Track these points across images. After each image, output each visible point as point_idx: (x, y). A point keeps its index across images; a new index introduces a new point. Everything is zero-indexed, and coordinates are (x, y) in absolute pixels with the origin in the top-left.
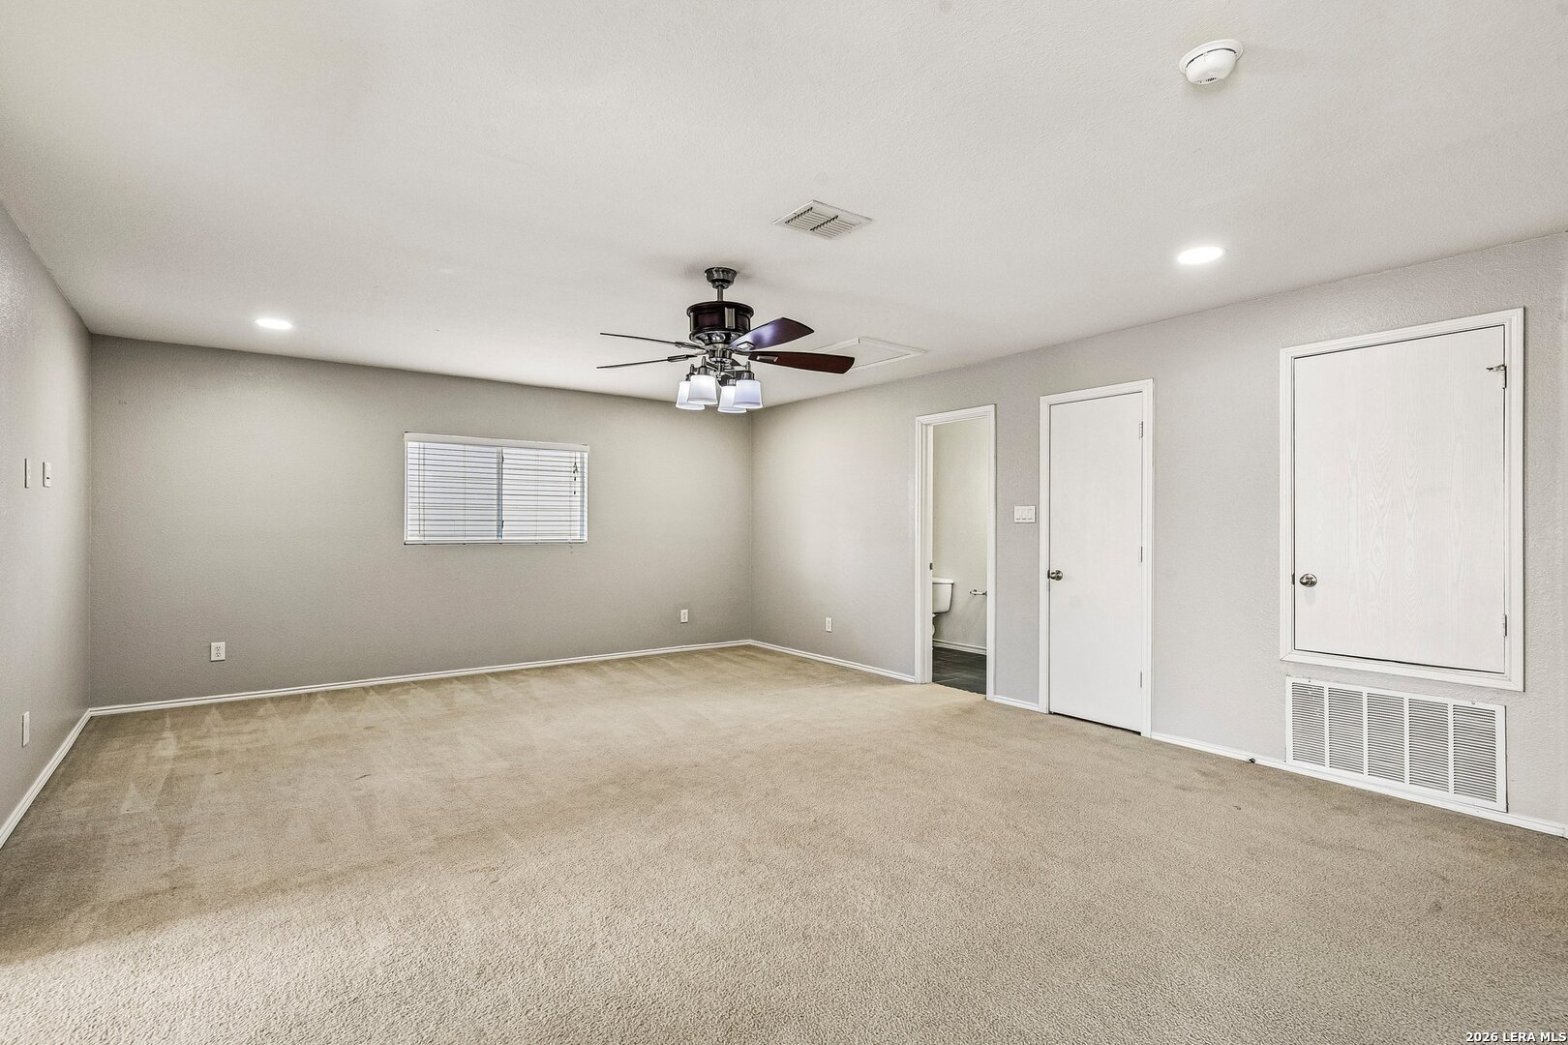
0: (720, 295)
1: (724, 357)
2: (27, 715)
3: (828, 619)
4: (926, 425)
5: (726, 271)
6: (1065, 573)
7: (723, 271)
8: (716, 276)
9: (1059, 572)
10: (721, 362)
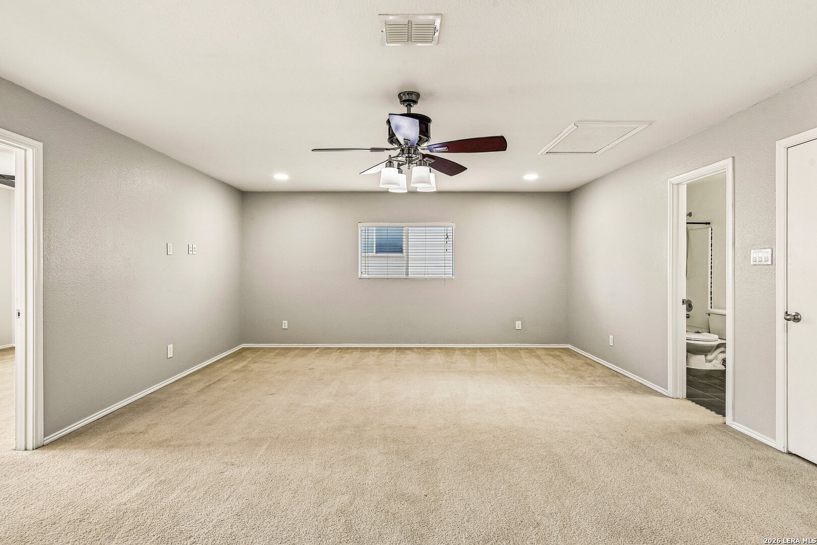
0: (409, 110)
1: (409, 153)
2: (170, 347)
3: (611, 337)
4: (678, 184)
5: (410, 93)
6: (803, 315)
7: (408, 94)
8: (404, 98)
9: (797, 314)
10: (409, 157)
